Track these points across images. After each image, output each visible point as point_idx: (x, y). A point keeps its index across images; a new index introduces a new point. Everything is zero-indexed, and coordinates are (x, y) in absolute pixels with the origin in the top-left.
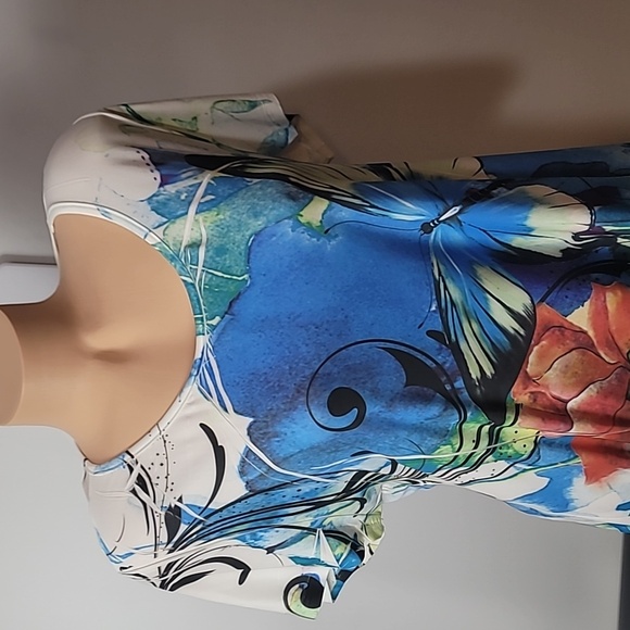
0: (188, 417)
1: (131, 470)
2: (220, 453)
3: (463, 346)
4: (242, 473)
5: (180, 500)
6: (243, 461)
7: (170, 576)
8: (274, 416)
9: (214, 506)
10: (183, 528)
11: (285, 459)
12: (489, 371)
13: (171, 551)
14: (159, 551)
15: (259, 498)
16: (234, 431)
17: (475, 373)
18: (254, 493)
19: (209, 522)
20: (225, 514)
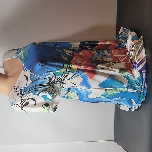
0: (22, 76)
1: (15, 88)
2: (27, 77)
3: (62, 57)
4: (30, 78)
5: (22, 88)
6: (30, 76)
7: (22, 103)
8: (33, 67)
9: (27, 86)
10: (23, 92)
11: (36, 73)
12: (67, 59)
13: (21, 97)
14: (20, 98)
15: (34, 83)
16: (28, 73)
17: (64, 60)
18: (33, 82)
19: (27, 90)
20: (29, 87)
